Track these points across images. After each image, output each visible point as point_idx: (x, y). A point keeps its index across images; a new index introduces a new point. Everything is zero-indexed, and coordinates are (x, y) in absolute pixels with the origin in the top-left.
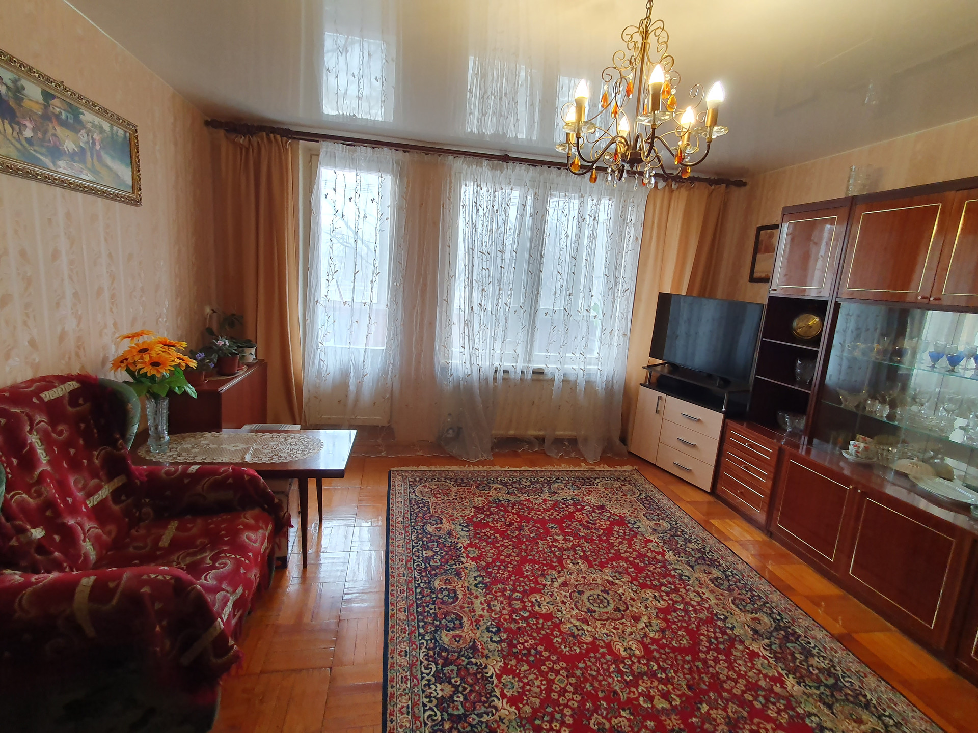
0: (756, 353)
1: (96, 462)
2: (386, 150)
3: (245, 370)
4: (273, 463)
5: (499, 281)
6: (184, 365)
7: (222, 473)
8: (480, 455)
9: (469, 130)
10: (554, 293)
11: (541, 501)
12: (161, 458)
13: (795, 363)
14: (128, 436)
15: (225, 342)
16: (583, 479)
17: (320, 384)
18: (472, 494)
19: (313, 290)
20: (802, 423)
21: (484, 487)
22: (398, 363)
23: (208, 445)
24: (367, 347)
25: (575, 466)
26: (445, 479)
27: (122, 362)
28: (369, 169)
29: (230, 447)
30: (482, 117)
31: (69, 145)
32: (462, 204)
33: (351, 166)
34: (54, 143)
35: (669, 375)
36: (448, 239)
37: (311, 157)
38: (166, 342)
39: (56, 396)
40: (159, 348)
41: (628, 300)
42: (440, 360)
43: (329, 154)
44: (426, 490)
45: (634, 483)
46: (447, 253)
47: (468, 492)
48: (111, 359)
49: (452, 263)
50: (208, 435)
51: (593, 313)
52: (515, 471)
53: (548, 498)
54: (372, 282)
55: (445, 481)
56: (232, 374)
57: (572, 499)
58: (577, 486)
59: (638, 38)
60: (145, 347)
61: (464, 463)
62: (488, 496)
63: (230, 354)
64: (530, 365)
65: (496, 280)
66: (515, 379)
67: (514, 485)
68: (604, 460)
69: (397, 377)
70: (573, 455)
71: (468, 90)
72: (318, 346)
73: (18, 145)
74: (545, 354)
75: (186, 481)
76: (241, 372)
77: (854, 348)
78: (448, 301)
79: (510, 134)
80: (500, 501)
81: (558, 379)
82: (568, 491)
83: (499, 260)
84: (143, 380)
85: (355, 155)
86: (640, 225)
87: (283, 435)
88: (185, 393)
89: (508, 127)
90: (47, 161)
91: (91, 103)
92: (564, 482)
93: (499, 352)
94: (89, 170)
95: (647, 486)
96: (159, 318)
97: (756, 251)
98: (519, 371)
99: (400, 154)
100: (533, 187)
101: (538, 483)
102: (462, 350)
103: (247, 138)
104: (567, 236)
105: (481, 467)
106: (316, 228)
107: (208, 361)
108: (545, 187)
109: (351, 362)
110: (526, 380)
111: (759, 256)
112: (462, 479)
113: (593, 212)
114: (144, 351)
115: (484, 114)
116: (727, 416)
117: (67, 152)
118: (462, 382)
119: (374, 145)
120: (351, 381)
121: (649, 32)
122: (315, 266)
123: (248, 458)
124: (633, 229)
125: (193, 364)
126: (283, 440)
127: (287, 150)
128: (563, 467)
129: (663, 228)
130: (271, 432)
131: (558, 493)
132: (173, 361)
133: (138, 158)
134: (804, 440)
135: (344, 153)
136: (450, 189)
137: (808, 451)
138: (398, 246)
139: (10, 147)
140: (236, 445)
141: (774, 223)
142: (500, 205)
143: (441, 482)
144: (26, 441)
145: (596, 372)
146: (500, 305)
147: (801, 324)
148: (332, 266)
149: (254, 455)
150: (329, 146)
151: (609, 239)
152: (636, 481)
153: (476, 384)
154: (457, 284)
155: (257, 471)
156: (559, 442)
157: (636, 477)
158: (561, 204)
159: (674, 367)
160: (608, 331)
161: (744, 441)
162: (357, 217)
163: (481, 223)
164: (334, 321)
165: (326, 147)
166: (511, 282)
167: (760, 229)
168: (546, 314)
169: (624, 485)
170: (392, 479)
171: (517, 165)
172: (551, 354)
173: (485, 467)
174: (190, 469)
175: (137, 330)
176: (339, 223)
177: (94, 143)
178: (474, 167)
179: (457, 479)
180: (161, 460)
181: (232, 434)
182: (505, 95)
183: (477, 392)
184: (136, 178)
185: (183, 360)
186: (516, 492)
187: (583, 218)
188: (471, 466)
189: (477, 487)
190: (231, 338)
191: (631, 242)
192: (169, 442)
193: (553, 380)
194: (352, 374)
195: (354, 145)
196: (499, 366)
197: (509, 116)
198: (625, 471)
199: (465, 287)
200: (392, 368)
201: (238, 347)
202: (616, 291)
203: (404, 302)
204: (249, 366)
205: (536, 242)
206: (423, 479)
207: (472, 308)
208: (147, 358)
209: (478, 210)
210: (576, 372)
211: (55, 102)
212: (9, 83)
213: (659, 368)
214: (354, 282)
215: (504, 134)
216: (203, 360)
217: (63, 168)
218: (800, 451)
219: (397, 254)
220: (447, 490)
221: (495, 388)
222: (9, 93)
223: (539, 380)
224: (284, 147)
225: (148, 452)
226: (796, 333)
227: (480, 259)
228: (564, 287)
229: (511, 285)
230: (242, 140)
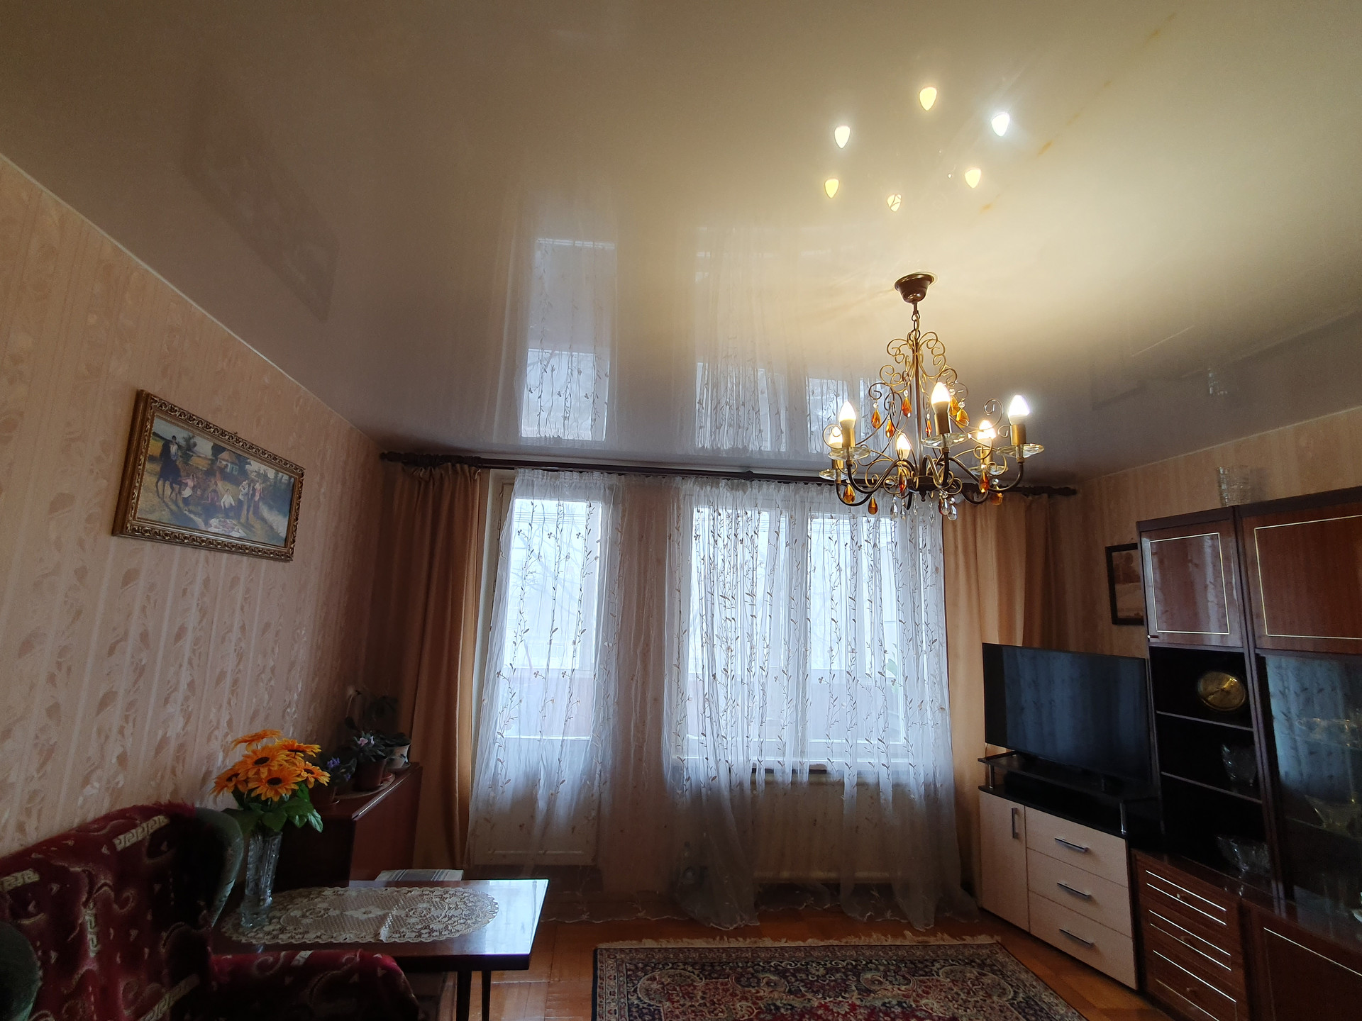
0: (1151, 733)
1: (163, 951)
2: (596, 474)
3: (392, 781)
4: (422, 943)
5: (751, 636)
6: (312, 780)
7: (345, 964)
8: (739, 918)
9: (700, 446)
10: (829, 649)
11: (847, 1008)
12: (254, 937)
13: (1220, 751)
14: (217, 903)
15: (370, 740)
16: (912, 963)
17: (494, 798)
18: (731, 995)
19: (495, 657)
20: (1263, 857)
21: (748, 979)
22: (609, 763)
23: (327, 910)
24: (565, 738)
25: (895, 936)
26: (685, 964)
27: (230, 779)
28: (575, 498)
29: (359, 914)
30: (715, 431)
31: (227, 500)
32: (694, 534)
33: (553, 495)
34: (212, 499)
35: (1023, 773)
36: (678, 581)
37: (503, 487)
38: (293, 745)
39: (134, 840)
40: (282, 756)
41: (938, 655)
42: (670, 756)
43: (526, 481)
44: (655, 986)
45: (1000, 971)
46: (677, 600)
47: (723, 990)
48: (215, 775)
49: (683, 613)
50: (328, 892)
51: (889, 674)
52: (798, 948)
53: (858, 1003)
54: (574, 643)
55: (684, 969)
56: (373, 788)
57: (900, 1004)
58: (904, 977)
59: (908, 351)
60: (264, 755)
61: (712, 933)
62: (757, 998)
63: (374, 756)
64: (805, 760)
65: (746, 635)
66: (783, 782)
67: (799, 975)
68: (941, 924)
69: (608, 783)
70: (888, 915)
71: (697, 401)
72: (495, 739)
73: (173, 507)
74: (825, 741)
75: (288, 980)
76: (386, 785)
77: (1311, 727)
78: (680, 666)
79: (753, 447)
80: (777, 1008)
81: (850, 781)
82: (890, 987)
83: (748, 608)
84: (253, 805)
85: (558, 482)
86: (938, 551)
87: (438, 891)
88: (308, 824)
89: (750, 439)
90: (199, 521)
91: (261, 452)
92: (882, 968)
93: (757, 739)
94: (243, 525)
95: (1023, 976)
96: (286, 709)
97: (1112, 582)
98: (789, 771)
99: (614, 479)
100: (787, 508)
101: (838, 970)
102: (703, 737)
103: (428, 471)
104: (840, 570)
105: (741, 939)
106: (504, 575)
107: (343, 770)
108: (803, 508)
109: (541, 763)
110: (801, 783)
111: (1118, 587)
112: (712, 965)
113: (871, 536)
114: (262, 761)
115: (718, 427)
116: (1133, 844)
117: (223, 508)
118: (704, 790)
119: (581, 470)
120: (540, 792)
121: (920, 344)
122: (499, 624)
123: (384, 934)
124: (929, 556)
125: (325, 778)
126: (437, 900)
127: (475, 481)
128: (876, 939)
129: (972, 554)
130: (420, 884)
131: (874, 992)
132: (299, 775)
133: (299, 505)
134: (1277, 889)
135: (544, 480)
136: (678, 517)
137: (1291, 911)
138: (611, 592)
139: (164, 510)
140: (368, 909)
141: (1127, 541)
142: (745, 534)
143: (678, 971)
144: (77, 918)
145: (906, 769)
146: (753, 670)
147: (1212, 688)
148: (522, 623)
149: (394, 929)
150: (527, 474)
151: (898, 571)
152: (1003, 966)
153: (726, 793)
154: (691, 640)
155: (397, 959)
156: (862, 889)
157: (1000, 957)
158: (827, 527)
159: (1029, 760)
160: (916, 703)
161: (1174, 891)
162: (557, 558)
163: (720, 558)
164: (521, 701)
165: (523, 475)
166: (767, 635)
167: (1110, 550)
168: (821, 680)
169: (984, 975)
170: (599, 965)
171: (765, 484)
172: (835, 741)
173: (748, 940)
174: (298, 957)
175: (257, 729)
176: (535, 566)
177: (253, 495)
178: (709, 488)
179: (703, 965)
180: (254, 942)
181: (364, 890)
182: (743, 404)
183: (727, 803)
184: (292, 529)
185: (312, 773)
186: (803, 989)
187: (859, 544)
188: (726, 938)
189: (738, 981)
190: (377, 733)
191: (929, 573)
192: (271, 908)
193: (841, 784)
194: (542, 782)
195: (557, 471)
196: (758, 763)
197: (750, 427)
198: (979, 946)
199: (702, 646)
200: (600, 771)
201: (387, 745)
202: (919, 643)
203: (619, 670)
204: (398, 774)
205: (797, 580)
206: (647, 965)
207: (714, 676)
208: (264, 772)
209: (716, 542)
210: (876, 770)
211: (225, 455)
212: (183, 443)
213: (1003, 761)
214: (551, 644)
215: (745, 448)
216: (338, 768)
217: (215, 527)
218: (1277, 911)
219: (609, 603)
220: (689, 986)
221: (754, 798)
222: (180, 452)
223: (820, 784)
224: (472, 477)
225: (237, 926)
226: (1207, 701)
227: (722, 606)
228: (843, 640)
229: (767, 639)
230: (422, 473)
